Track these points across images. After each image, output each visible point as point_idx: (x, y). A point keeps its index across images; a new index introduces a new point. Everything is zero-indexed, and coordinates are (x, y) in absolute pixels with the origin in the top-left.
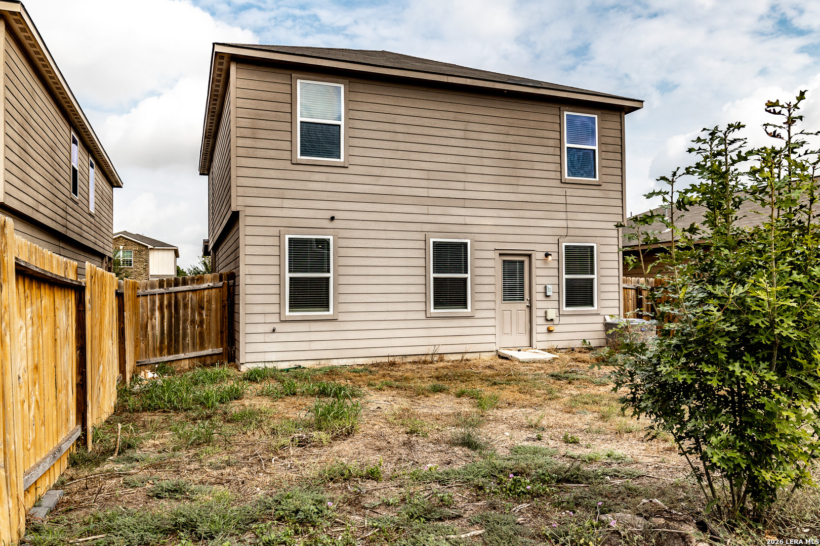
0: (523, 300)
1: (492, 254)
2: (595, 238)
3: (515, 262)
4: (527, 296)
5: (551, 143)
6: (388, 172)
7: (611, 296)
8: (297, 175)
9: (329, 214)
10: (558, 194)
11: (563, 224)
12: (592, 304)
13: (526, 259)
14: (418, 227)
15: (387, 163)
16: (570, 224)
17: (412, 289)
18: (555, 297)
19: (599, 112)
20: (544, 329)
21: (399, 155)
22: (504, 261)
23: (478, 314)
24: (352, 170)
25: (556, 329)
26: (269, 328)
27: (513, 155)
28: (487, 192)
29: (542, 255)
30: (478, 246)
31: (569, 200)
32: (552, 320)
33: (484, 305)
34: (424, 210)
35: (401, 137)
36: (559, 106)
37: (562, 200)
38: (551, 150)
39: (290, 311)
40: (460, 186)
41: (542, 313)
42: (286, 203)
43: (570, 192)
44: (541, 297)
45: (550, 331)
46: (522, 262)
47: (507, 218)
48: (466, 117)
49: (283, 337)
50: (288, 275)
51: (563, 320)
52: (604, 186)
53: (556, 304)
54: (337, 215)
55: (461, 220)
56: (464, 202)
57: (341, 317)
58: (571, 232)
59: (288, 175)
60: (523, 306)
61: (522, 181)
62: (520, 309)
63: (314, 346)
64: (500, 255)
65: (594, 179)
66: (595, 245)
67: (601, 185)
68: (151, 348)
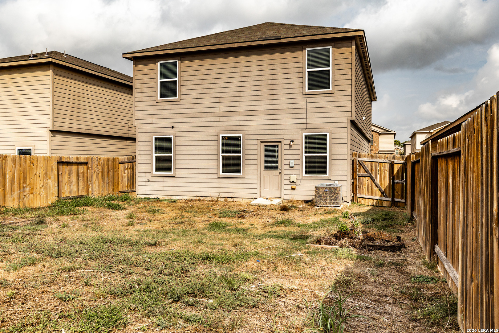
0: (278, 169)
1: (255, 142)
2: (328, 129)
3: (274, 146)
4: (279, 167)
5: (297, 70)
6: (199, 101)
7: (341, 167)
8: (158, 107)
9: (171, 125)
10: (301, 103)
11: (304, 121)
12: (325, 173)
13: (279, 144)
14: (214, 129)
15: (199, 96)
16: (309, 121)
17: (211, 162)
18: (297, 167)
19: (333, 44)
20: (289, 187)
21: (205, 91)
22: (266, 146)
23: (247, 177)
24: (182, 102)
25: (297, 188)
26: (146, 179)
27: (270, 82)
28: (254, 106)
29: (288, 142)
30: (247, 137)
31: (309, 105)
32: (293, 182)
33: (251, 171)
34: (217, 119)
35: (206, 82)
36: (302, 46)
37: (304, 106)
38: (296, 75)
39: (156, 172)
40: (237, 104)
41: (287, 177)
42: (154, 121)
43: (309, 100)
44: (288, 167)
45: (293, 189)
46: (278, 146)
47: (266, 120)
48: (242, 64)
49: (153, 184)
50: (155, 155)
51: (303, 182)
52: (336, 93)
53: (298, 172)
54: (175, 125)
55: (237, 123)
56: (239, 113)
57: (177, 175)
58: (309, 126)
59: (155, 108)
60: (277, 172)
61: (276, 97)
62: (275, 174)
63: (165, 189)
64: (262, 142)
65: (328, 90)
66: (328, 134)
67: (334, 93)
68: (124, 186)
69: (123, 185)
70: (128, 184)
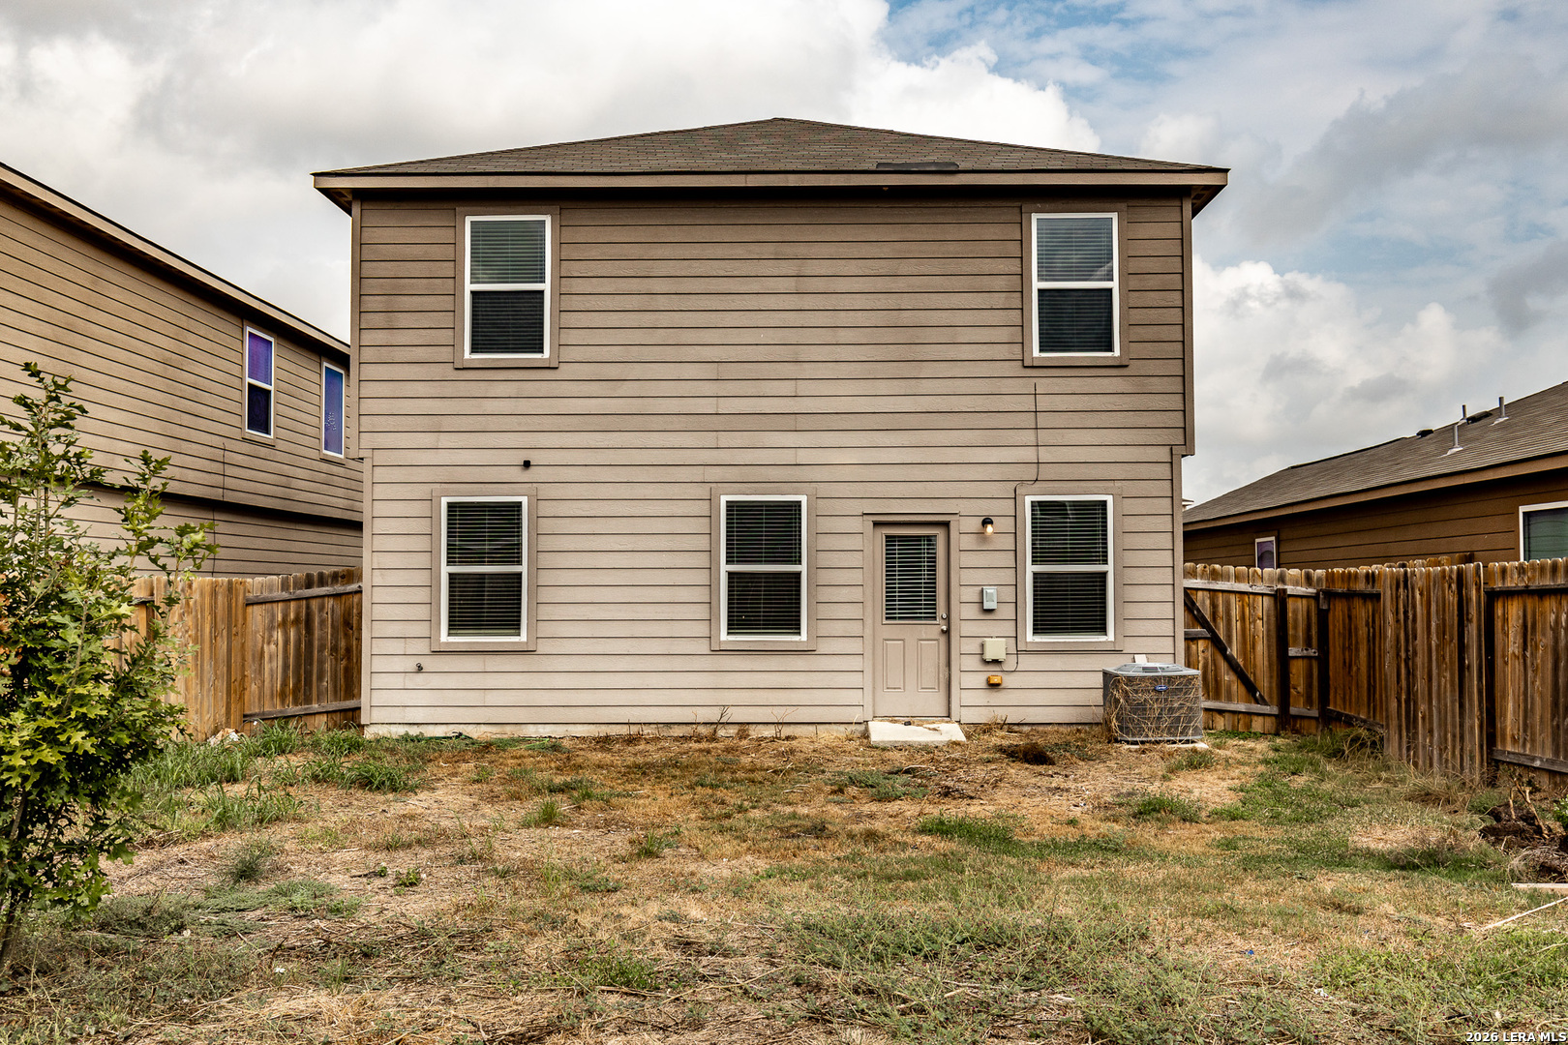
0: (935, 618)
1: (856, 524)
2: (1111, 484)
3: (918, 538)
4: (941, 612)
5: (1000, 283)
6: (637, 371)
7: (1153, 610)
8: (463, 389)
9: (520, 457)
10: (1015, 390)
11: (1029, 454)
12: (1103, 630)
13: (939, 532)
14: (697, 474)
15: (634, 353)
16: (1045, 455)
17: (684, 595)
18: (1008, 612)
19: (1123, 206)
20: (979, 680)
21: (659, 336)
22: (890, 539)
23: (824, 647)
24: (565, 371)
25: (1009, 681)
26: (410, 664)
27: (906, 318)
28: (846, 397)
29: (975, 524)
30: (824, 506)
31: (1044, 403)
32: (996, 662)
33: (838, 628)
34: (709, 439)
35: (662, 302)
36: (1019, 204)
37: (1028, 403)
38: (999, 300)
39: (449, 634)
40: (786, 388)
41: (972, 646)
42: (445, 440)
43: (1043, 385)
44: (971, 611)
45: (993, 686)
46: (929, 539)
47: (892, 449)
48: (802, 250)
49: (436, 681)
50: (446, 570)
51: (1027, 662)
52: (1135, 367)
53: (1009, 629)
54: (534, 457)
55: (787, 457)
56: (792, 421)
57: (543, 647)
58: (1046, 472)
59: (449, 389)
60: (931, 630)
61: (928, 370)
62: (924, 637)
63: (492, 698)
64: (876, 524)
65: (1109, 354)
66: (1109, 499)
67: (1127, 366)
68: (267, 691)
69: (261, 689)
70: (285, 683)
